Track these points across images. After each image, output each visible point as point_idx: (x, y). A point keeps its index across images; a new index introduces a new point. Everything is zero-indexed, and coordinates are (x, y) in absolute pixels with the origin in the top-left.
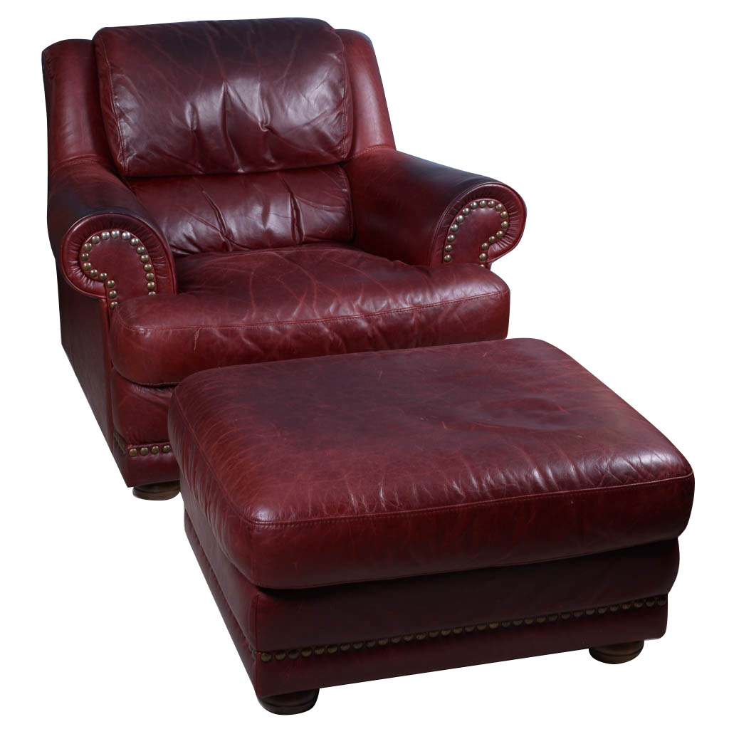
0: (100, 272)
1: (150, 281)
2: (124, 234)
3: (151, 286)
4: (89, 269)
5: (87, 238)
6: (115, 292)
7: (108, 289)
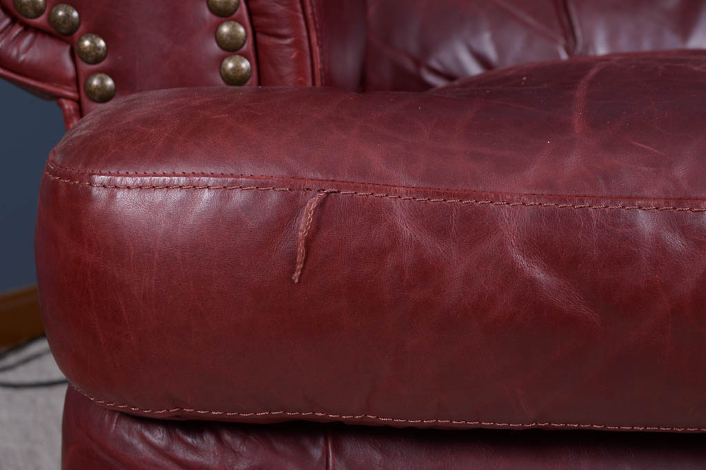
3: (237, 69)
6: (110, 82)
7: (85, 67)
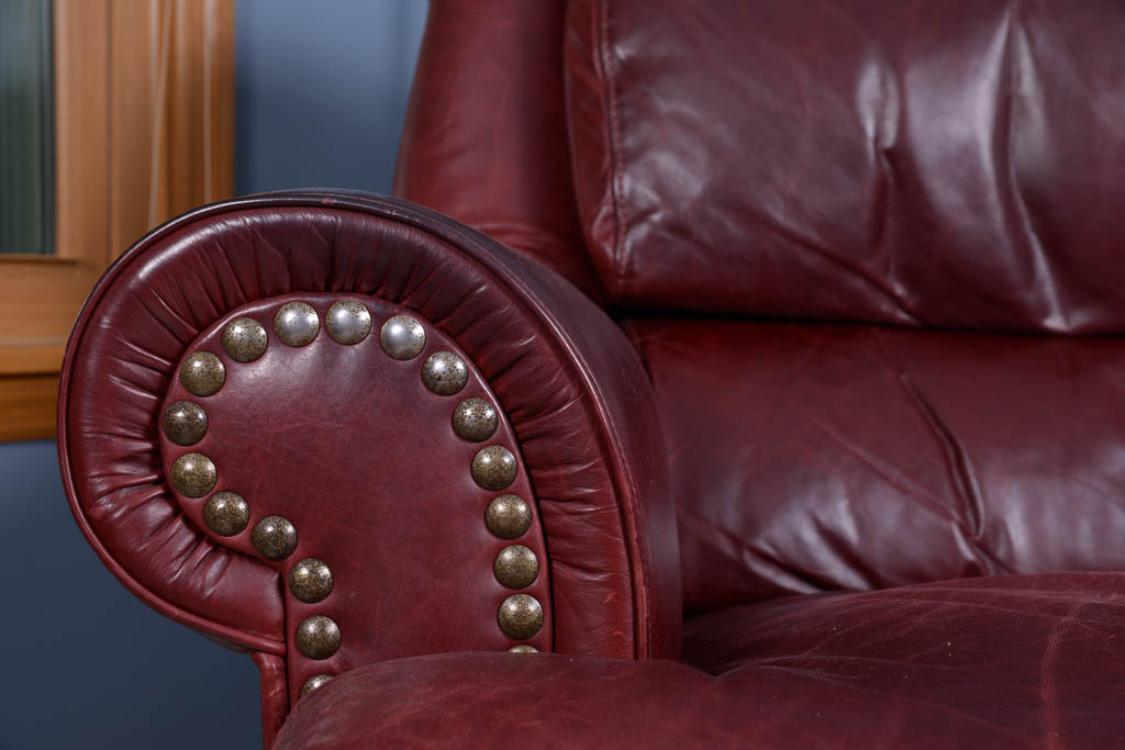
0: (261, 510)
1: (516, 584)
2: (396, 329)
3: (522, 613)
4: (207, 488)
5: (203, 328)
6: (332, 628)
7: (298, 606)
